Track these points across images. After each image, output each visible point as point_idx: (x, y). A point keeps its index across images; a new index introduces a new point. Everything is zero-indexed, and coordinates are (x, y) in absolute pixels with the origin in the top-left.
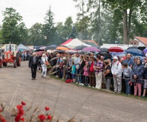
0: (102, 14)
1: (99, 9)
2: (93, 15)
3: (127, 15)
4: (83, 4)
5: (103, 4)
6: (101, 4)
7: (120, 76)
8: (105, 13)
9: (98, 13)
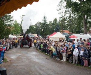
0: (73, 17)
1: (71, 15)
2: (68, 18)
4: (62, 12)
6: (72, 12)
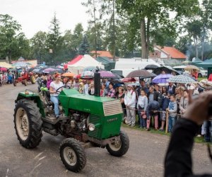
0: (118, 21)
1: (113, 15)
2: (107, 23)
3: (144, 24)
4: (95, 10)
5: (118, 11)
6: (115, 10)
7: (133, 106)
8: (120, 19)
9: (112, 20)
